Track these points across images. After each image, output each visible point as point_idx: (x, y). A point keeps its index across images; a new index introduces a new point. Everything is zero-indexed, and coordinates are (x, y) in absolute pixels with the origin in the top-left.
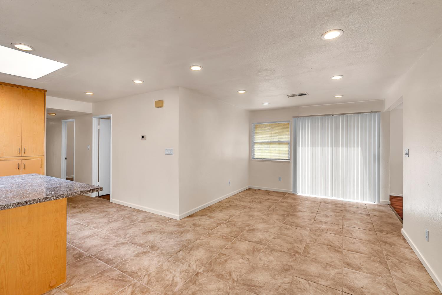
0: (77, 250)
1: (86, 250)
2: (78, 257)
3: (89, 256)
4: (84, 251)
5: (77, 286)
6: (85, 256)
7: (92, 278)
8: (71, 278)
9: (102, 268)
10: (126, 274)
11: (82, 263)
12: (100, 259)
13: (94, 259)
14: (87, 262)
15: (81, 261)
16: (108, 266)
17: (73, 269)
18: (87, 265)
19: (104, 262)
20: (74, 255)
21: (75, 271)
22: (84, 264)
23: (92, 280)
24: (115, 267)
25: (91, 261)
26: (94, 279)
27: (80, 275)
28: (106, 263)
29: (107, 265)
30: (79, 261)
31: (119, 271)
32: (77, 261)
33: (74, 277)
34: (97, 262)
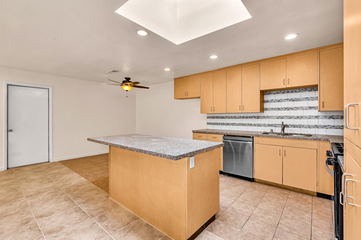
0: (103, 226)
1: (95, 225)
2: (103, 216)
3: (92, 217)
4: (97, 224)
5: (102, 196)
6: (97, 217)
7: (94, 199)
8: (107, 200)
9: (85, 205)
10: (71, 200)
11: (99, 210)
12: (85, 213)
13: (89, 214)
14: (96, 211)
15: (100, 213)
16: (80, 206)
17: (106, 206)
18: (96, 208)
19: (82, 210)
20: (107, 219)
21: (104, 204)
22: (98, 209)
23: (94, 198)
24: (76, 205)
25: (92, 212)
26: (93, 198)
27: (101, 201)
28: (81, 209)
29: (81, 208)
30: (102, 212)
31: (75, 202)
32: (103, 212)
33: (105, 201)
34: (87, 210)
